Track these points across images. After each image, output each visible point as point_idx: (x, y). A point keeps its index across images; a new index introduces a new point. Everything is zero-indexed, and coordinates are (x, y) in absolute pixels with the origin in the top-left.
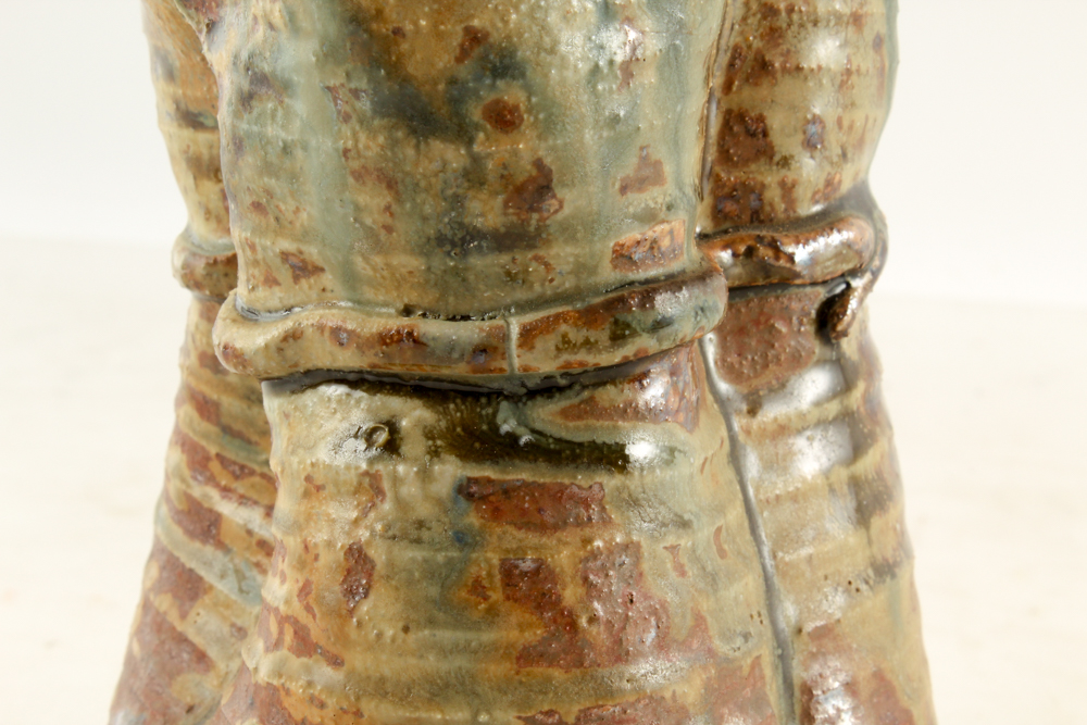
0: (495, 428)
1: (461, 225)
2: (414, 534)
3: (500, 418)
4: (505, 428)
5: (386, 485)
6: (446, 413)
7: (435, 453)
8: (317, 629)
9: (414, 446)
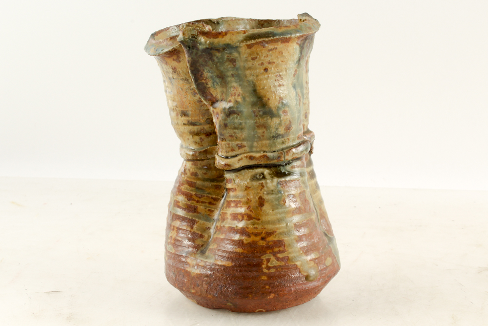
0: (281, 172)
1: (277, 134)
2: (272, 192)
3: (281, 170)
4: (283, 171)
5: (264, 184)
6: (271, 170)
7: (272, 177)
8: (253, 215)
9: (268, 177)
